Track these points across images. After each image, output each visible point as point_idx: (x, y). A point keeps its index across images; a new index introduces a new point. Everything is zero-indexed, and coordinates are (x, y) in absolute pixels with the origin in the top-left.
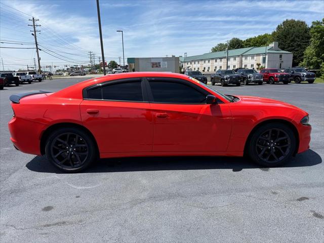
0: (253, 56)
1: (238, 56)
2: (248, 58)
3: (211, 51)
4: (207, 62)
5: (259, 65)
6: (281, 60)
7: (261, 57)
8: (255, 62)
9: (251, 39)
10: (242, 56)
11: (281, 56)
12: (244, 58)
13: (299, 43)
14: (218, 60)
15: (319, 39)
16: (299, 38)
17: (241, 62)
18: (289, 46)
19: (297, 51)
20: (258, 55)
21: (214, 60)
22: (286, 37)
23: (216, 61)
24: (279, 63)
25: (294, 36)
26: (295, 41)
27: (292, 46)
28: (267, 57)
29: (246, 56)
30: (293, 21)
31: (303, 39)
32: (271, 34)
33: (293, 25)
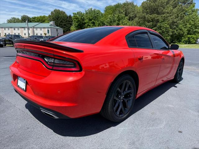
0: (41, 28)
1: (31, 27)
2: (38, 29)
3: (7, 22)
4: (7, 29)
5: (45, 34)
6: (57, 32)
7: (46, 30)
8: (43, 32)
9: (35, 17)
10: (34, 27)
11: (57, 30)
12: (35, 29)
13: (65, 24)
14: (16, 29)
15: (77, 22)
16: (64, 21)
17: (34, 31)
18: (60, 25)
19: (64, 28)
20: (44, 28)
21: (13, 29)
22: (57, 19)
23: (15, 29)
24: (57, 34)
25: (62, 19)
26: (63, 22)
27: (62, 25)
28: (50, 29)
29: (37, 28)
30: (59, 11)
31: (66, 22)
32: (47, 16)
33: (59, 13)
